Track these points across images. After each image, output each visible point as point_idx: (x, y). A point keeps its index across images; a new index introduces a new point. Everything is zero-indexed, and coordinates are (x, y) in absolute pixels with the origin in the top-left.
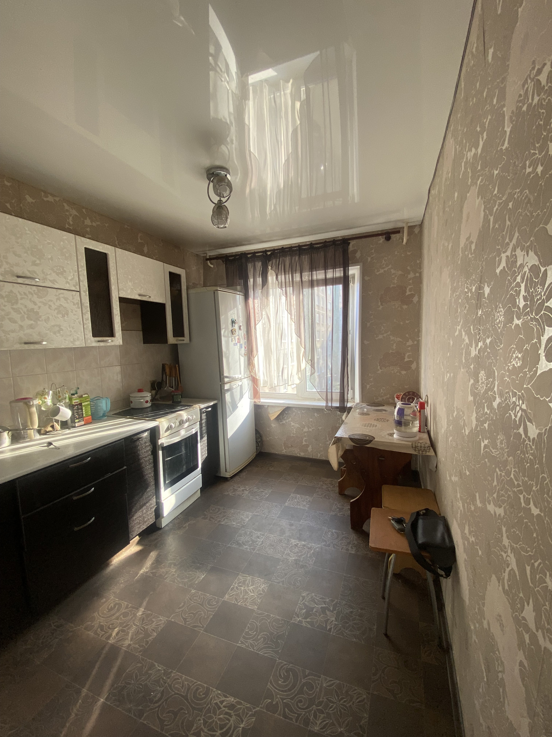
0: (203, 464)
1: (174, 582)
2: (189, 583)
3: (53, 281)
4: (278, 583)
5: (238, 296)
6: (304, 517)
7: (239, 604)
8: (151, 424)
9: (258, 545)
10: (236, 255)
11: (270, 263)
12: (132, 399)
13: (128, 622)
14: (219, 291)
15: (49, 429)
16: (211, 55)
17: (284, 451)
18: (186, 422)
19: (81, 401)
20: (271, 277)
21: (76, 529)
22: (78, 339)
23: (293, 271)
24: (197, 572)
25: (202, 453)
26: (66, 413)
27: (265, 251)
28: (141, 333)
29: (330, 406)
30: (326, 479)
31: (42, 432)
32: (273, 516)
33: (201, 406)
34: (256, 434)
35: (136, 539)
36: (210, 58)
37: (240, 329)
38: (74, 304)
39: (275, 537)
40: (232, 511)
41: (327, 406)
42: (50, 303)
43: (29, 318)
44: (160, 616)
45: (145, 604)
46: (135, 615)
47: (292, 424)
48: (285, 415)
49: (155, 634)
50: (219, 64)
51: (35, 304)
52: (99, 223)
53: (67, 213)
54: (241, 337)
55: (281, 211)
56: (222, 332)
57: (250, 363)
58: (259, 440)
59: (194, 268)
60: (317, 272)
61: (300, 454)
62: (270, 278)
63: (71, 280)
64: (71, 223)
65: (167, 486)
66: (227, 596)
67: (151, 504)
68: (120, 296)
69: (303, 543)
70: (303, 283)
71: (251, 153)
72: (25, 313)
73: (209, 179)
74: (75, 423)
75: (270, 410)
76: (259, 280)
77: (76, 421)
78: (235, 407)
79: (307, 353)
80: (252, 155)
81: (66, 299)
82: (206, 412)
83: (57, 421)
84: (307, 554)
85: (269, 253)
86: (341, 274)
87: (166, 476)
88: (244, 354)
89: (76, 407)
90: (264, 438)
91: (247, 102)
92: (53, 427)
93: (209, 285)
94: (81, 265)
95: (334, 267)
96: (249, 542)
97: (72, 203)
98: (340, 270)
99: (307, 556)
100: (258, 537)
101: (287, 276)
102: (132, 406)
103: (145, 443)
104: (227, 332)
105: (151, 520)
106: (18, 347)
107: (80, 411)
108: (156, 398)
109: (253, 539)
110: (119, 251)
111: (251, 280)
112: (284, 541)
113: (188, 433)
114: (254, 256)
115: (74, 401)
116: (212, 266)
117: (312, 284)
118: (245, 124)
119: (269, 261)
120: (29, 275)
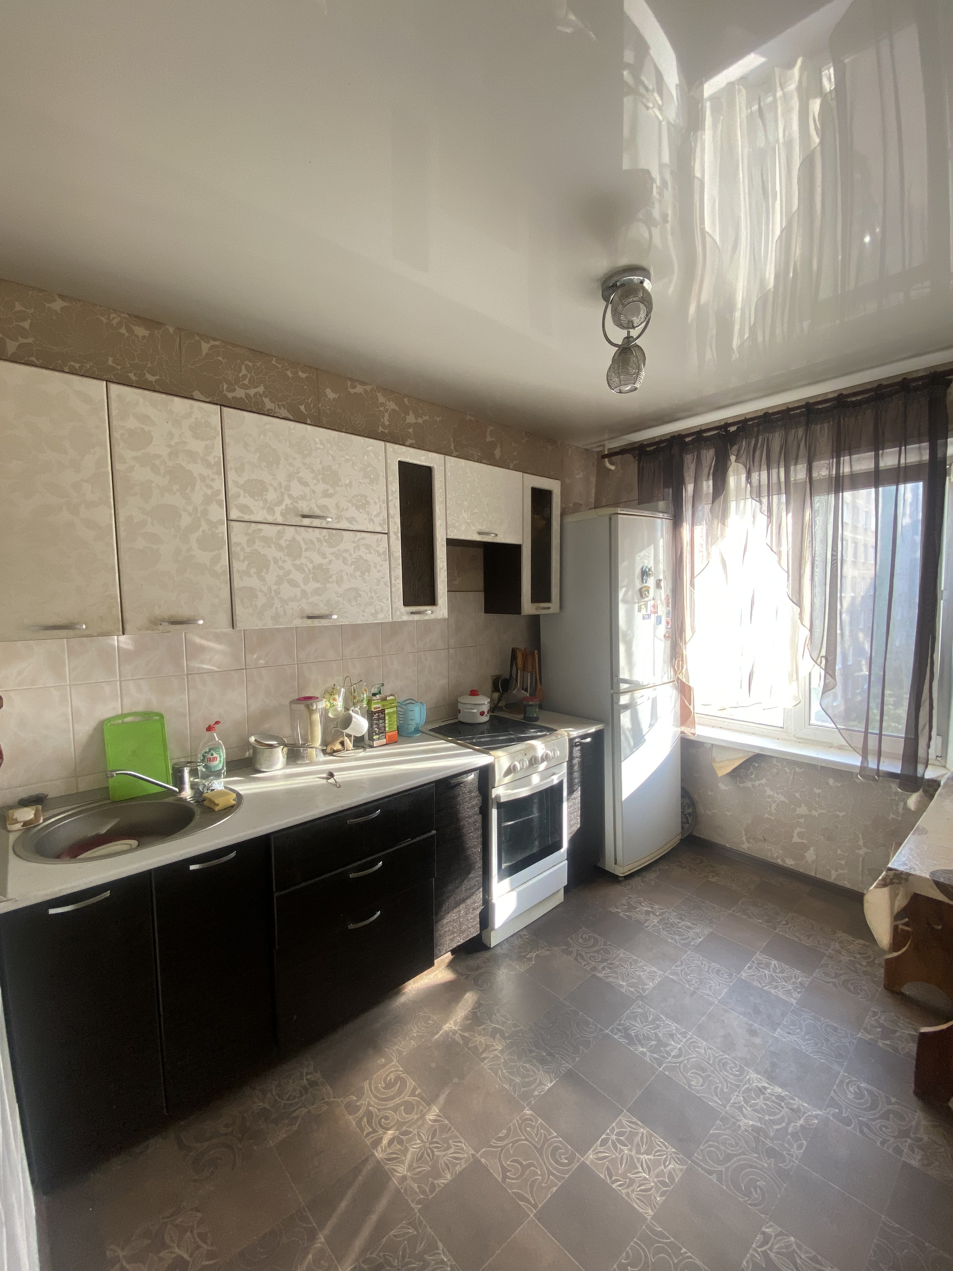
0: (572, 841)
1: (496, 1073)
2: (522, 1089)
3: (351, 520)
4: (710, 1173)
5: (659, 521)
6: (784, 1022)
7: (614, 1186)
8: (482, 760)
9: (669, 1055)
10: (661, 441)
11: (736, 447)
12: (460, 707)
13: (409, 1127)
14: (620, 516)
15: (338, 746)
16: (628, 66)
17: (745, 846)
18: (543, 760)
19: (384, 706)
20: (736, 478)
21: (351, 926)
22: (382, 611)
23: (788, 458)
24: (539, 1070)
25: (569, 820)
26: (361, 724)
27: (723, 427)
28: (482, 595)
29: (872, 769)
30: (850, 938)
31: (329, 750)
32: (708, 995)
33: (571, 733)
34: (683, 797)
35: (446, 958)
36: (625, 73)
37: (658, 585)
38: (379, 555)
39: (710, 1049)
40: (622, 953)
41: (863, 768)
42: (346, 555)
43: (315, 579)
44: (463, 1140)
45: (442, 1099)
46: (423, 1116)
47: (769, 792)
48: (752, 769)
49: (449, 1176)
50: (644, 79)
51: (324, 556)
52: (427, 418)
53: (382, 409)
54: (659, 602)
55: (767, 338)
56: (621, 595)
57: (676, 654)
58: (690, 810)
59: (579, 476)
60: (854, 457)
61: (783, 860)
62: (732, 481)
63: (375, 516)
64: (387, 423)
65: (503, 875)
66: (591, 1155)
67: (474, 903)
68: (449, 537)
69: (780, 1090)
70: (814, 483)
71: (707, 235)
72: (309, 570)
73: (606, 298)
74: (373, 740)
75: (716, 754)
76: (708, 486)
77: (375, 737)
78: (639, 738)
79: (817, 641)
80: (708, 238)
81: (368, 547)
82: (581, 744)
83: (349, 736)
84: (788, 1125)
85: (732, 429)
86: (921, 455)
87: (503, 855)
88: (665, 636)
89: (375, 716)
90: (701, 809)
91: (699, 133)
92: (342, 743)
93: (604, 503)
94: (392, 491)
95: (902, 441)
96: (649, 1039)
97: (390, 391)
98: (920, 448)
99: (786, 1128)
100: (672, 1036)
101: (774, 472)
102: (461, 718)
103: (470, 792)
104: (630, 593)
105: (472, 930)
106: (298, 622)
107: (381, 721)
108: (499, 705)
109: (660, 1035)
110: (452, 461)
111: (690, 488)
112: (731, 1068)
113: (544, 782)
114: (699, 438)
115: (374, 706)
116: (613, 468)
117: (838, 484)
118: (694, 176)
119: (732, 446)
120: (318, 512)
